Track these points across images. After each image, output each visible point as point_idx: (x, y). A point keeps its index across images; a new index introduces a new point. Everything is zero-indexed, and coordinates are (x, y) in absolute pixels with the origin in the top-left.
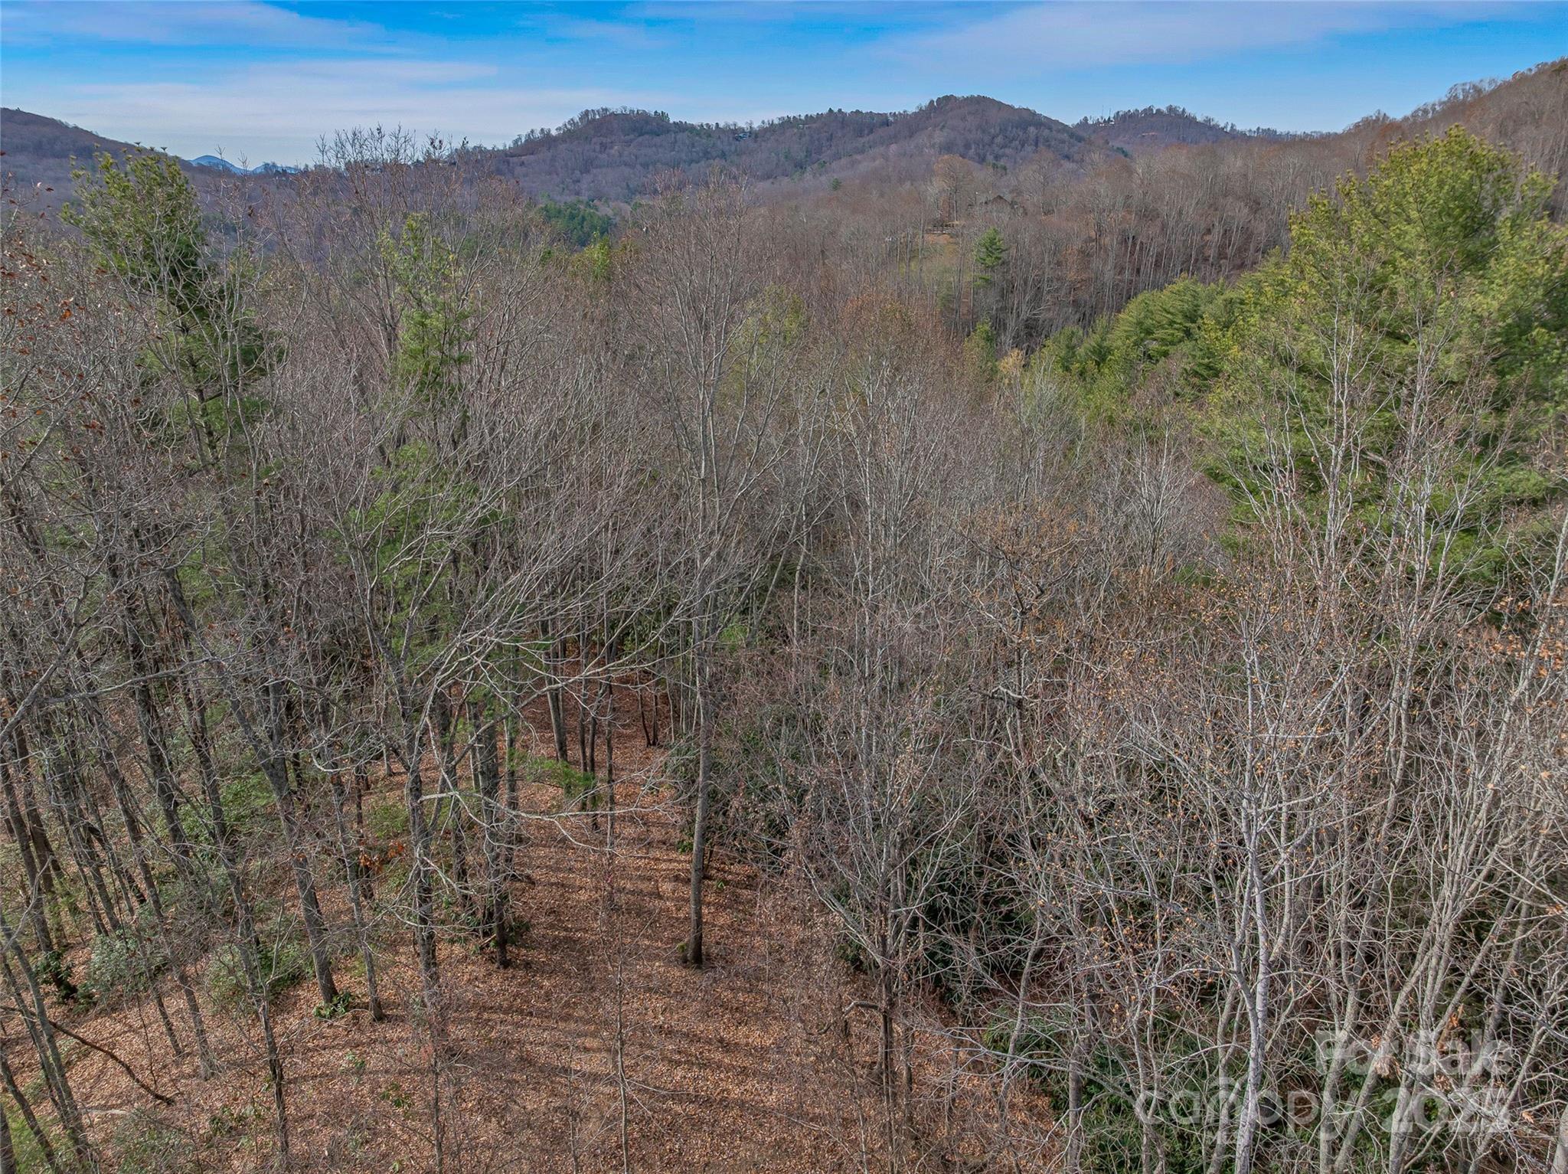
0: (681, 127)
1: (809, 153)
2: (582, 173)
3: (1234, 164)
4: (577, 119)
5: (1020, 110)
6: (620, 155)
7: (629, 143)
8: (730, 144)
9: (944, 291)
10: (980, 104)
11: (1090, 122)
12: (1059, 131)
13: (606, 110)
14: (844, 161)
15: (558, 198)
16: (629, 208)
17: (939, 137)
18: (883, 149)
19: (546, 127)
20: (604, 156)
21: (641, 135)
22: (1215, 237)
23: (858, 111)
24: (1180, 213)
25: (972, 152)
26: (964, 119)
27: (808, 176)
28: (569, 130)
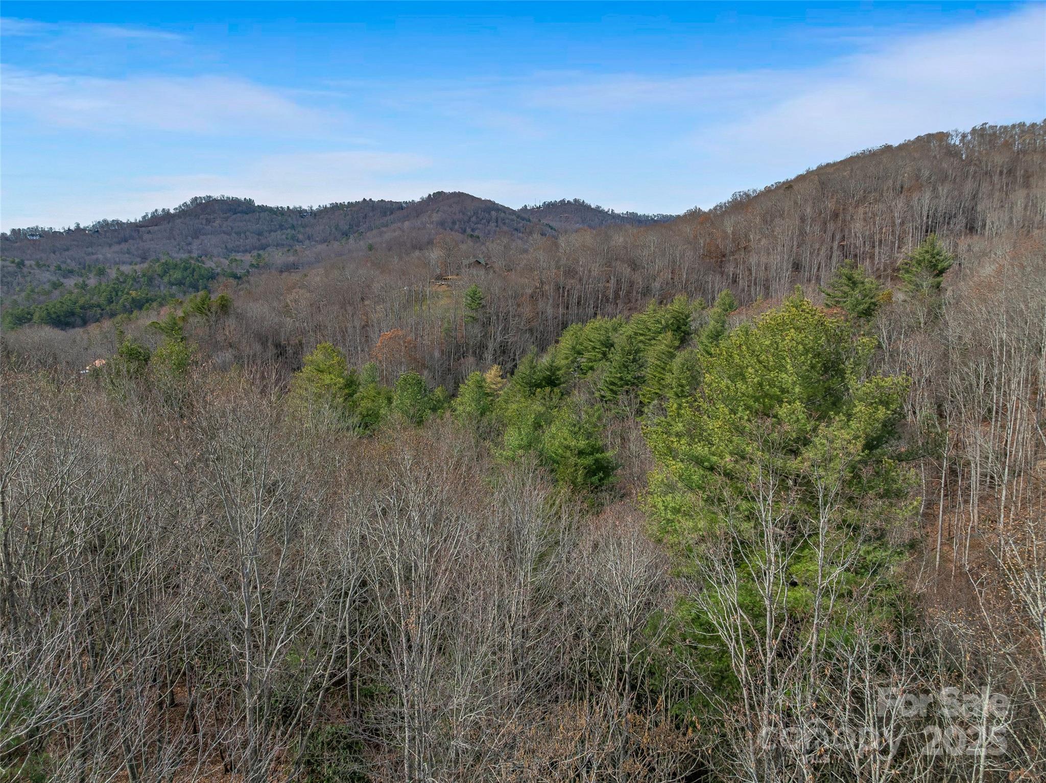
0: (263, 209)
1: (351, 226)
2: (193, 238)
3: (618, 239)
4: (189, 203)
5: (486, 201)
6: (220, 226)
7: (226, 219)
8: (297, 220)
9: (446, 325)
10: (460, 197)
11: (529, 208)
12: (510, 214)
13: (210, 197)
14: (375, 232)
15: (175, 255)
16: (227, 262)
17: (436, 217)
18: (399, 224)
19: (166, 208)
20: (209, 227)
21: (235, 213)
22: (612, 284)
23: (382, 200)
24: (590, 271)
25: (457, 227)
26: (450, 206)
27: (351, 241)
28: (183, 210)
